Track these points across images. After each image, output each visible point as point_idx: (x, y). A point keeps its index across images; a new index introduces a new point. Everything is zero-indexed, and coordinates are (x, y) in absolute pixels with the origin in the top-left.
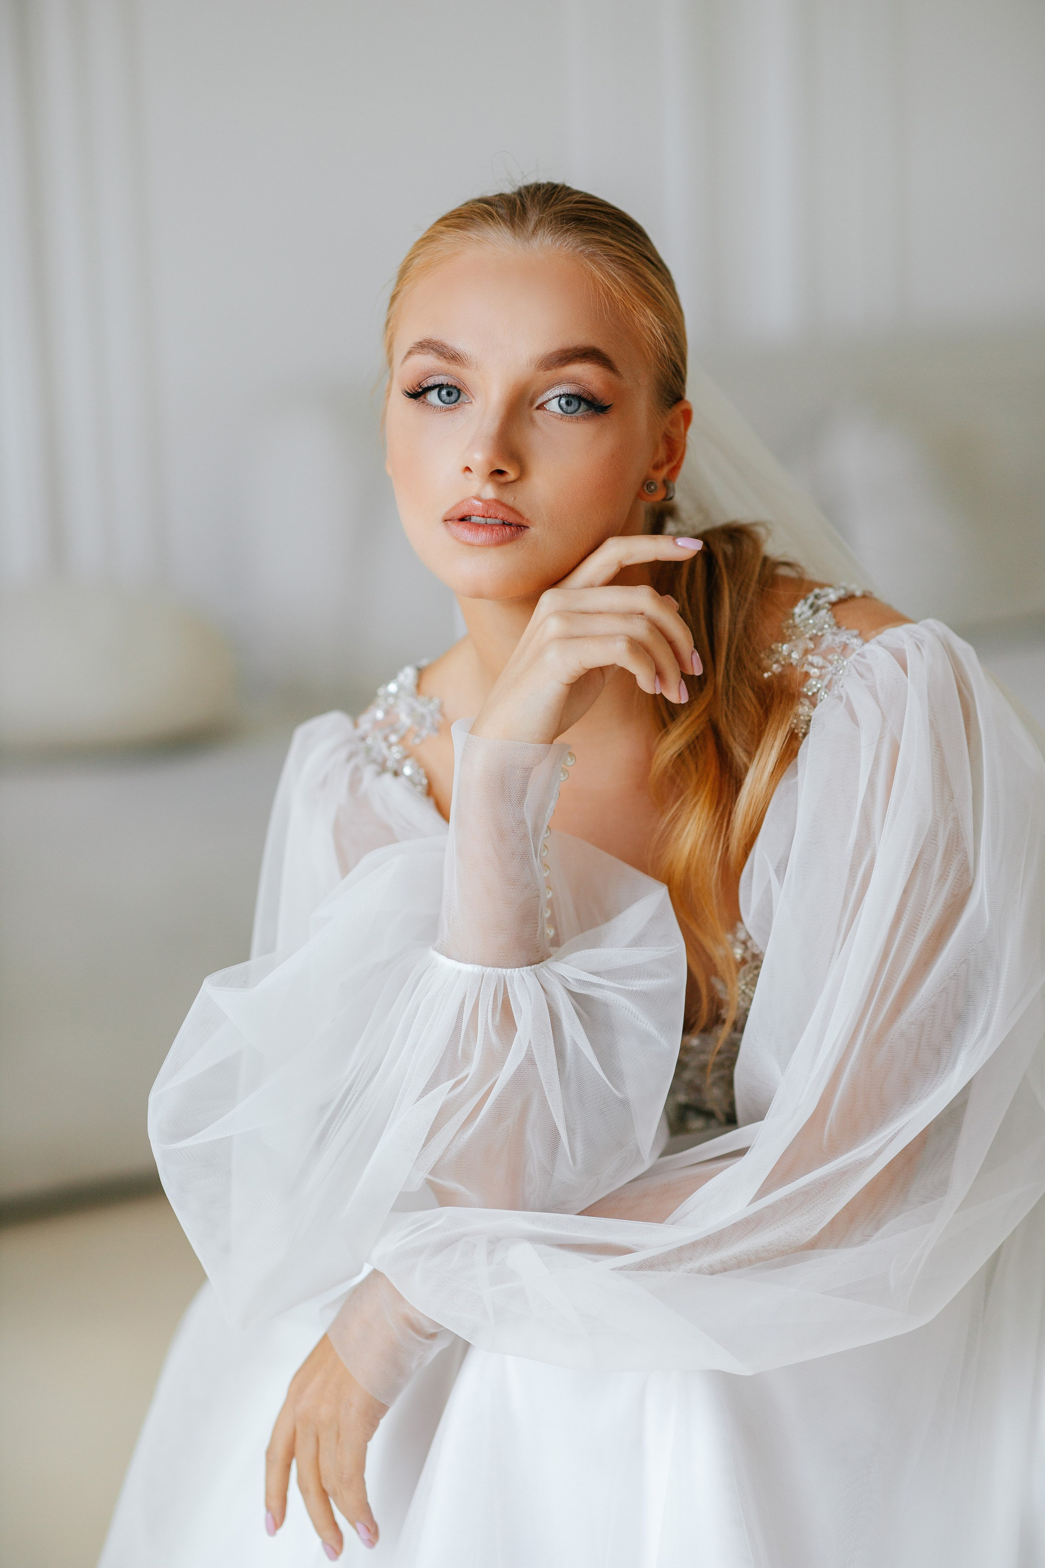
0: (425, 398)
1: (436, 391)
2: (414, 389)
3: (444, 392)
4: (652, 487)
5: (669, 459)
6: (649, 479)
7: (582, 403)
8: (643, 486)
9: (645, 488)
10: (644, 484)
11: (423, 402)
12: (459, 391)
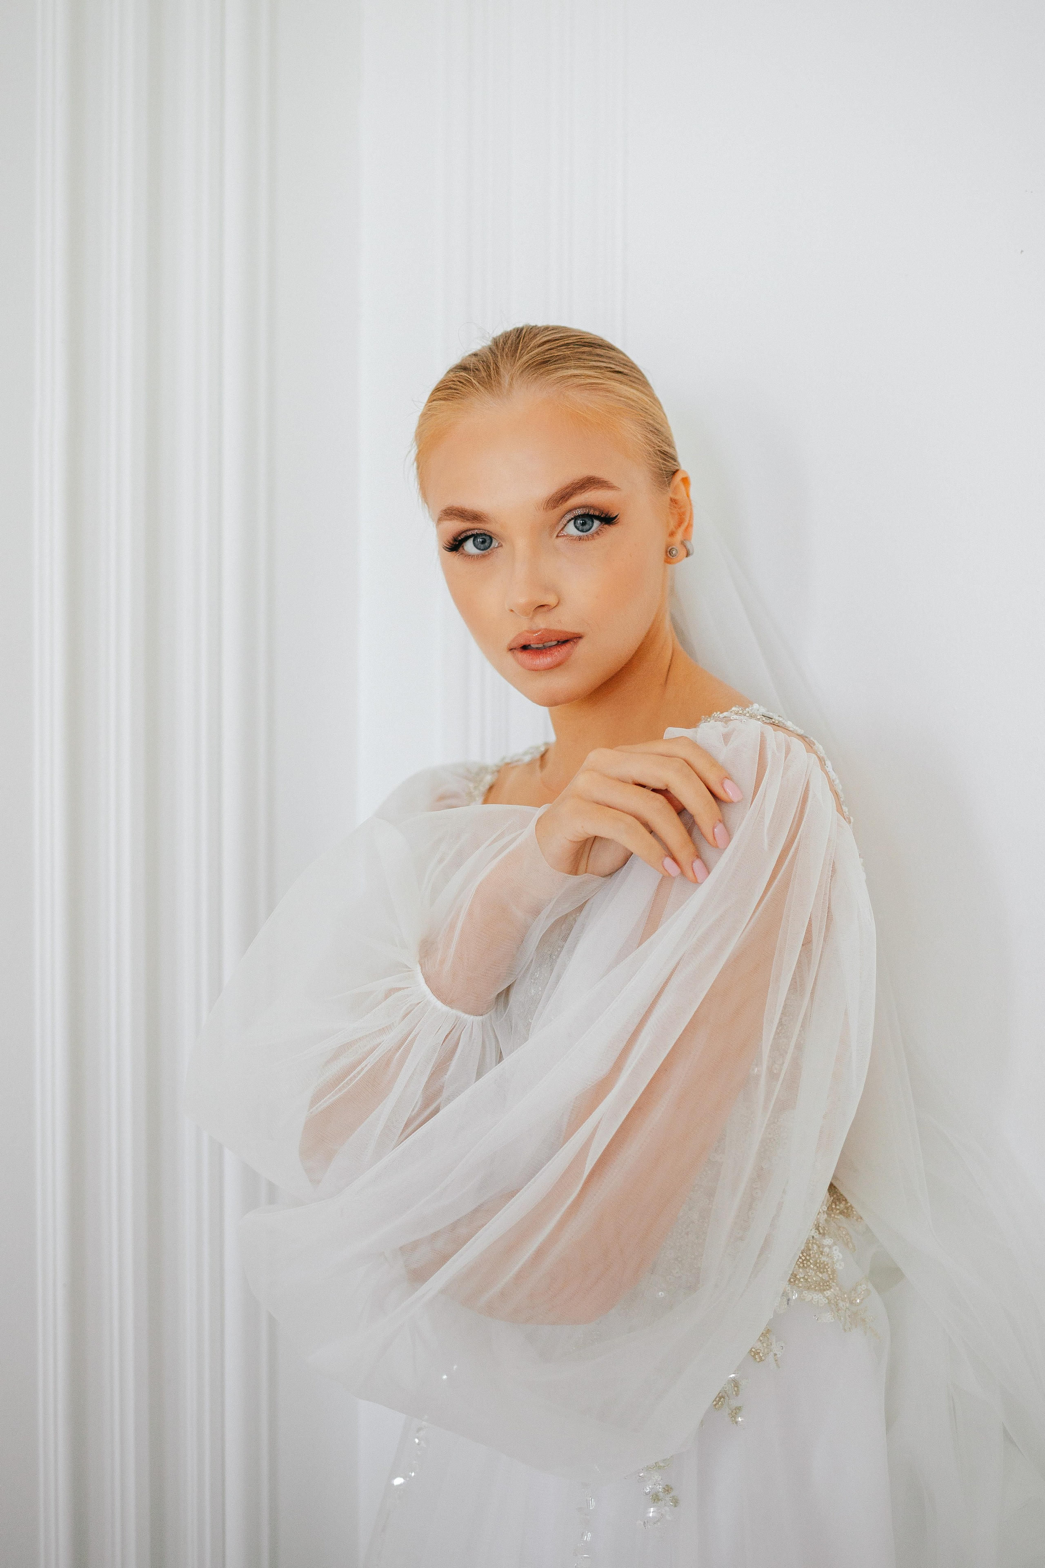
0: (463, 549)
1: (472, 539)
2: (450, 543)
3: (479, 540)
4: (674, 552)
5: (680, 523)
6: (670, 546)
7: (595, 521)
8: (667, 555)
9: (669, 555)
10: (666, 552)
11: (462, 554)
12: (491, 538)
